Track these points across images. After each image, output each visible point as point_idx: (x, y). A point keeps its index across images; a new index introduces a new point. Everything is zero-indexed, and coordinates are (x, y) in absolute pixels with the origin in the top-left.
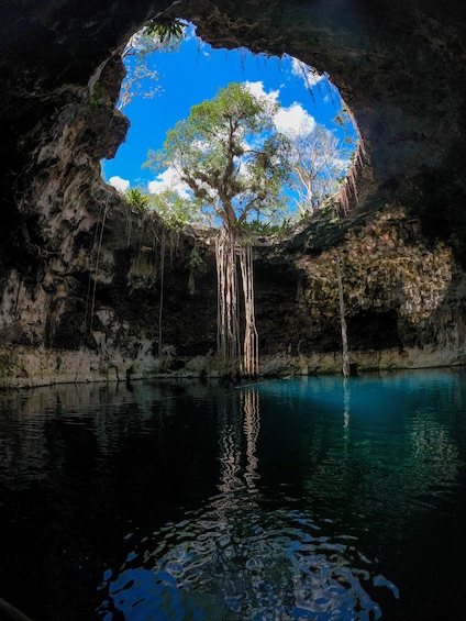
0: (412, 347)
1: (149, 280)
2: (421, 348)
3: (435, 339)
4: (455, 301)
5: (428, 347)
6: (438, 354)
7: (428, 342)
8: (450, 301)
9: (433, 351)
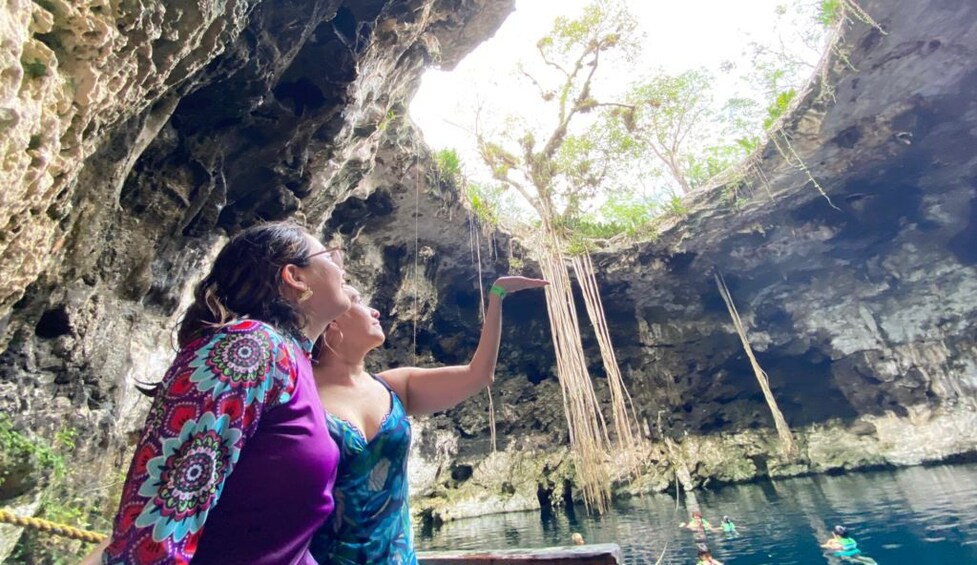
0: (880, 413)
1: (427, 305)
2: (902, 413)
3: (931, 394)
4: (954, 320)
5: (919, 411)
6: (943, 422)
7: (916, 401)
8: (943, 322)
9: (932, 418)
